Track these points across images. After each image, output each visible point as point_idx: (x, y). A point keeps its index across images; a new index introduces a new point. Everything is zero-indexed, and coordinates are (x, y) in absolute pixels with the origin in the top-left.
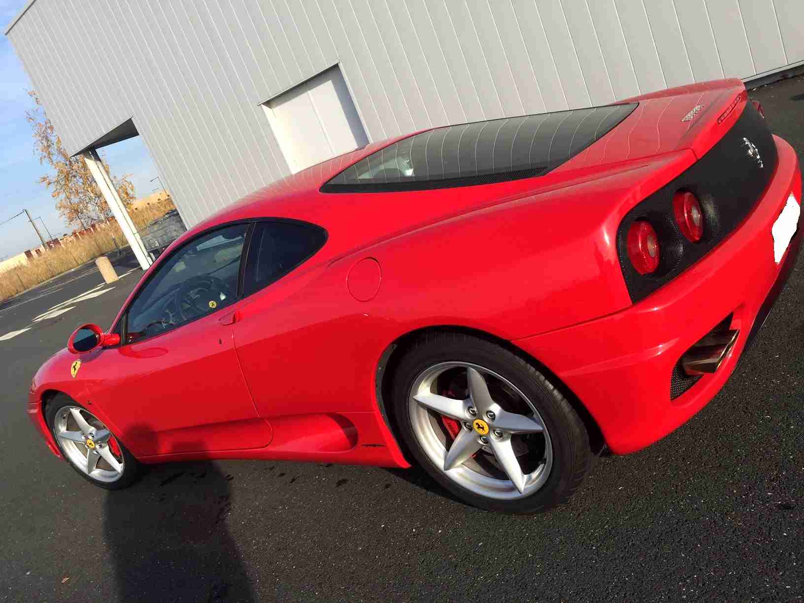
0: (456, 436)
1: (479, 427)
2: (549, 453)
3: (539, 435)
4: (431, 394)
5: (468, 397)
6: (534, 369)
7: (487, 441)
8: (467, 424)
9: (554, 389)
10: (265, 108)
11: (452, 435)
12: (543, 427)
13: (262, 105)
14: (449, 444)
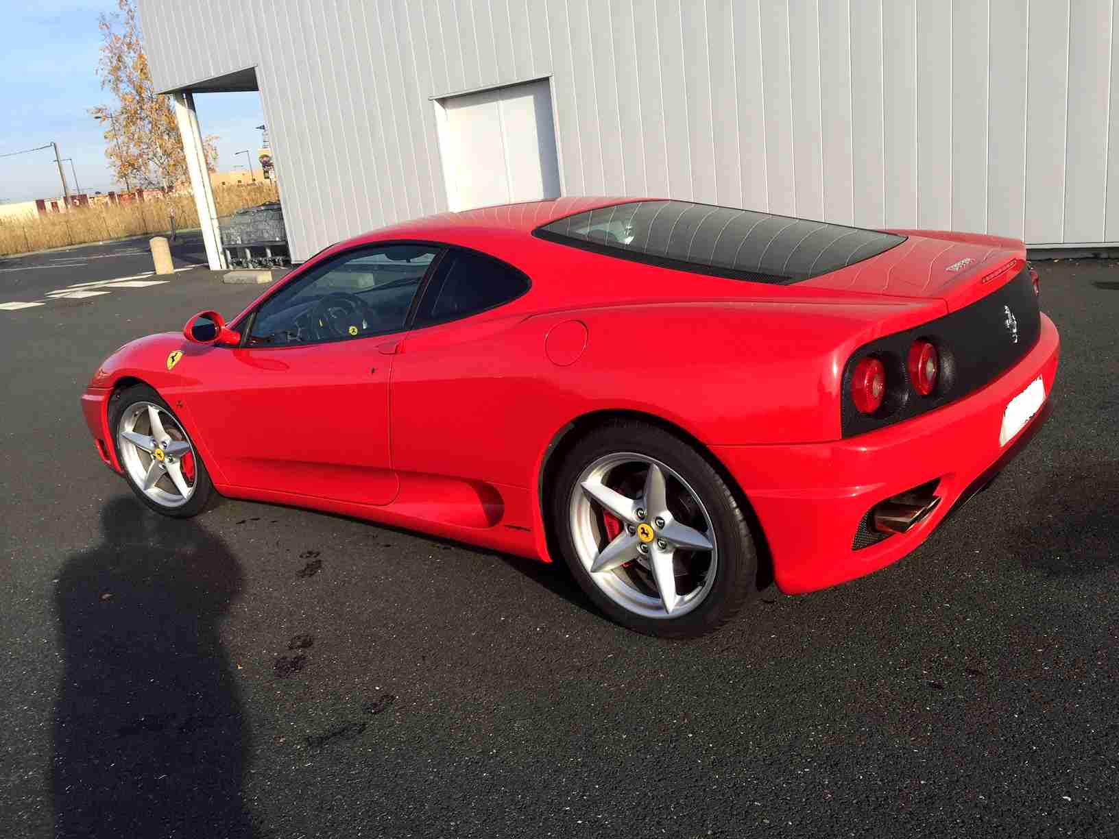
0: (613, 538)
1: (643, 533)
2: (711, 576)
3: (705, 555)
4: (601, 485)
5: (641, 498)
6: (722, 482)
7: (646, 550)
8: (631, 527)
9: (736, 508)
10: (437, 105)
11: (610, 537)
12: (713, 545)
13: (435, 101)
14: (603, 544)
